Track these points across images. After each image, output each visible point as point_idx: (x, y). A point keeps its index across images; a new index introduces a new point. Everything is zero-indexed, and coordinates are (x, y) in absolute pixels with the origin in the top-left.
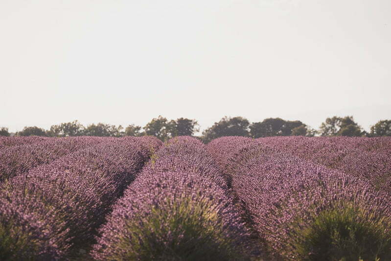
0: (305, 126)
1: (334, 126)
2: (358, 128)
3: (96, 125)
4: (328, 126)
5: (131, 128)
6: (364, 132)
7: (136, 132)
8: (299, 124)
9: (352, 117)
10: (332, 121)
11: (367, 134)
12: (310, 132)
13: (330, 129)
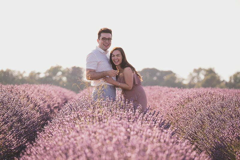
0: (175, 74)
1: (198, 75)
2: (219, 77)
3: (5, 70)
4: (195, 74)
5: (33, 73)
6: (224, 81)
7: (37, 75)
8: (170, 72)
9: (213, 69)
10: (198, 71)
11: (226, 83)
13: (195, 77)
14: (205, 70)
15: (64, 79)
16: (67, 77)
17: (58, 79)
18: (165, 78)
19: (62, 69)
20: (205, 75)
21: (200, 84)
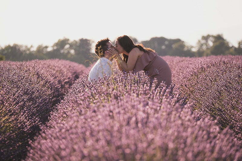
0: (183, 42)
1: (207, 42)
2: (228, 43)
3: (12, 45)
4: (203, 42)
5: (40, 47)
6: (233, 46)
7: (45, 49)
8: (178, 41)
9: (222, 35)
10: (206, 38)
11: (235, 48)
12: (188, 47)
13: (204, 44)
14: (213, 36)
15: (72, 52)
16: (75, 50)
17: (66, 52)
18: (174, 46)
19: (70, 42)
20: (214, 42)
21: (209, 52)
